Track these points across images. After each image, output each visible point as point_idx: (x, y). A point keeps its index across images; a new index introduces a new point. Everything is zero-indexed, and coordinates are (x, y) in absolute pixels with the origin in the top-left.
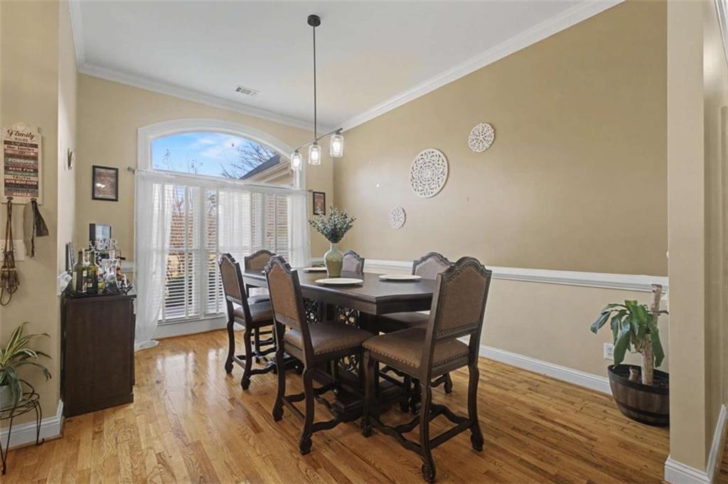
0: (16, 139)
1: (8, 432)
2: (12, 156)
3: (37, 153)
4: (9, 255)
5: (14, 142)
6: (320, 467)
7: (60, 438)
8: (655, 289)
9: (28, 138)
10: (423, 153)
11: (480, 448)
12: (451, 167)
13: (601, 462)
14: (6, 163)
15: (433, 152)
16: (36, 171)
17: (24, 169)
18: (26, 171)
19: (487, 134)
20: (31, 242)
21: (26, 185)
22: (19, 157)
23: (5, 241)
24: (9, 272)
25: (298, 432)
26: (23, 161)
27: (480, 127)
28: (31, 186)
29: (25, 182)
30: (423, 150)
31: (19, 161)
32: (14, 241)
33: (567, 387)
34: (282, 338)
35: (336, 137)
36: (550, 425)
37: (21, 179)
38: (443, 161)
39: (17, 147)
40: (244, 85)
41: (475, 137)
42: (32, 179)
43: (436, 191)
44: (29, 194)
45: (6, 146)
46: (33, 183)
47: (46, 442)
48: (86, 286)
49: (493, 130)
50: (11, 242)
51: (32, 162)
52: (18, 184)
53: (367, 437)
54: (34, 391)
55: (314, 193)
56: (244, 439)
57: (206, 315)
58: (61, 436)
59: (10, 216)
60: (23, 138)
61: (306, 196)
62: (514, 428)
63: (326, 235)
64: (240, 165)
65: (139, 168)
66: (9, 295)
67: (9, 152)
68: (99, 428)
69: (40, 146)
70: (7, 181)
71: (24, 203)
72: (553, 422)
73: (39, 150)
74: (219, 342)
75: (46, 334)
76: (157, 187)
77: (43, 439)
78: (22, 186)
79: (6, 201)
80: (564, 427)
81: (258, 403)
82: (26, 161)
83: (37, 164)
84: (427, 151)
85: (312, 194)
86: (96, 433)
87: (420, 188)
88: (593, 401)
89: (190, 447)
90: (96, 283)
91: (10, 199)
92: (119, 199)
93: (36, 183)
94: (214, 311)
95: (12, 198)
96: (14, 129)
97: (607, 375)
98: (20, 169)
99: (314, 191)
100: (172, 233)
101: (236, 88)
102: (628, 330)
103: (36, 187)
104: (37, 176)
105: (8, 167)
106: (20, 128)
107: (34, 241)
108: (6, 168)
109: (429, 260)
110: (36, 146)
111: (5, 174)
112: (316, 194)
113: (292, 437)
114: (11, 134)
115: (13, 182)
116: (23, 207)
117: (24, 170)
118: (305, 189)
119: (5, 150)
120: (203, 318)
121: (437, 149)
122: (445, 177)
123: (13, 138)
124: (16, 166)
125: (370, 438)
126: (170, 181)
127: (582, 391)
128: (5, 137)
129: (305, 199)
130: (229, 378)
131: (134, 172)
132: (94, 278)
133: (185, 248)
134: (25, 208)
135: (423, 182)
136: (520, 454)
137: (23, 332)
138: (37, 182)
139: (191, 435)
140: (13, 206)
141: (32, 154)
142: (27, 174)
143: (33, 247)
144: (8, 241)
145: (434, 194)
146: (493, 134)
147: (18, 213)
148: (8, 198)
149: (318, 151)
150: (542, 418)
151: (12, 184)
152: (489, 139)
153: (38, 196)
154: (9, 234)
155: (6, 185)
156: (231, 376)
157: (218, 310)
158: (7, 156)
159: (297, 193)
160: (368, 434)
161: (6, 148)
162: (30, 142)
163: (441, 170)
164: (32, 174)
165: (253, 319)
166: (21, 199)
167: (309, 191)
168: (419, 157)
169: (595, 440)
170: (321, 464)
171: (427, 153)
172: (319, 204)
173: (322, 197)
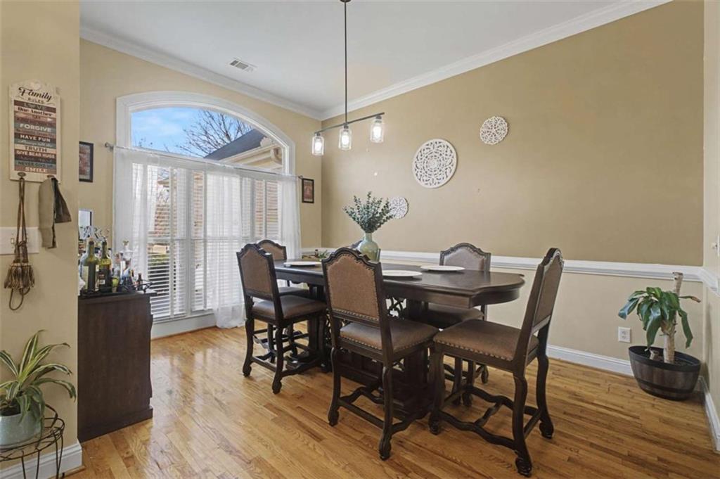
0: (29, 99)
1: (22, 469)
2: (25, 120)
3: (55, 119)
4: (21, 246)
5: (27, 104)
6: (410, 472)
7: (83, 470)
8: (677, 277)
9: (45, 100)
10: (429, 142)
11: (549, 436)
12: (460, 158)
13: (655, 438)
14: (17, 128)
15: (439, 142)
16: (53, 141)
17: (38, 139)
18: (41, 141)
19: (500, 127)
20: (51, 230)
21: (42, 158)
22: (33, 122)
23: (16, 228)
24: (22, 267)
25: (363, 435)
26: (37, 128)
27: (493, 119)
28: (48, 160)
29: (40, 155)
30: (428, 140)
31: (32, 127)
32: (27, 228)
33: (584, 370)
34: (339, 335)
35: (376, 122)
36: (594, 408)
37: (36, 150)
38: (451, 152)
39: (30, 110)
40: (241, 59)
41: (486, 130)
42: (49, 151)
43: (443, 182)
44: (44, 170)
45: (17, 107)
46: (50, 156)
47: (68, 476)
48: (99, 283)
49: (506, 124)
50: (24, 230)
51: (49, 130)
52: (31, 157)
53: (436, 434)
54: (57, 415)
55: (303, 180)
56: (310, 448)
57: (192, 312)
58: (84, 467)
59: (22, 199)
60: (38, 98)
61: (296, 182)
62: (565, 413)
63: (361, 225)
64: (186, 146)
65: (117, 145)
66: (21, 297)
67: (21, 115)
68: (127, 453)
69: (58, 111)
70: (18, 153)
71: (39, 180)
72: (593, 404)
73: (57, 115)
74: (214, 341)
75: (65, 344)
76: (137, 168)
77: (63, 474)
78: (37, 159)
79: (18, 178)
80: (605, 407)
81: (299, 407)
82: (42, 128)
83: (55, 133)
84: (434, 141)
85: (301, 180)
86: (125, 459)
87: (425, 178)
88: (615, 382)
89: (252, 464)
90: (109, 280)
91: (22, 175)
92: (94, 180)
93: (53, 157)
94: (201, 308)
95: (25, 174)
96: (26, 87)
97: (629, 357)
98: (34, 138)
99: (304, 177)
100: (156, 221)
101: (232, 62)
102: (659, 314)
103: (54, 161)
104: (55, 148)
105: (20, 134)
106: (36, 87)
107: (56, 229)
108: (17, 136)
109: (459, 250)
110: (54, 110)
111: (16, 142)
112: (305, 181)
113: (359, 441)
114: (24, 92)
115: (26, 153)
116: (37, 186)
117: (40, 139)
118: (295, 175)
119: (15, 112)
120: (189, 316)
121: (444, 139)
122: (453, 169)
123: (25, 98)
124: (30, 134)
125: (440, 435)
126: (155, 161)
127: (599, 373)
128: (15, 95)
129: (294, 185)
130: (249, 381)
131: (112, 148)
132: (107, 273)
133: (169, 238)
134: (40, 187)
135: (429, 172)
136: (587, 438)
137: (39, 344)
138: (55, 155)
139: (244, 449)
140: (26, 184)
141: (49, 120)
142: (43, 144)
143: (54, 237)
144: (21, 228)
145: (441, 184)
146: (507, 128)
147: (32, 193)
148: (19, 174)
149: (349, 135)
150: (582, 401)
151: (24, 156)
152: (503, 132)
153: (56, 173)
154: (22, 221)
155: (17, 157)
156: (251, 379)
157: (205, 307)
158: (18, 120)
159: (287, 179)
160: (436, 431)
161: (17, 110)
162: (46, 104)
163: (449, 161)
164: (48, 145)
165: (285, 316)
166: (36, 176)
167: (299, 177)
168: (424, 146)
169: (638, 419)
170: (409, 469)
171: (434, 143)
172: (308, 192)
173: (311, 185)
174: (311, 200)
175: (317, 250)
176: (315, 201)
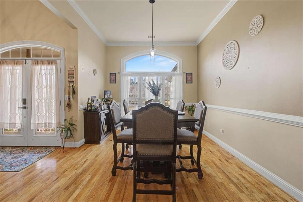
4: (69, 99)
5: (70, 71)
10: (227, 44)
15: (232, 43)
16: (74, 77)
19: (259, 22)
22: (71, 74)
23: (68, 95)
24: (69, 103)
30: (228, 42)
32: (70, 95)
37: (72, 80)
38: (236, 47)
41: (252, 27)
47: (76, 148)
48: (89, 108)
49: (262, 18)
51: (73, 75)
59: (69, 89)
60: (71, 69)
61: (182, 75)
67: (69, 73)
73: (74, 72)
75: (76, 120)
79: (69, 85)
87: (226, 65)
92: (117, 83)
99: (186, 72)
103: (74, 81)
104: (74, 79)
106: (71, 67)
107: (73, 96)
111: (69, 79)
112: (187, 74)
114: (69, 69)
117: (72, 77)
118: (181, 72)
121: (234, 40)
124: (70, 76)
131: (120, 73)
132: (91, 106)
135: (228, 61)
145: (232, 67)
152: (261, 25)
153: (74, 84)
155: (69, 82)
159: (177, 74)
162: (73, 70)
163: (236, 52)
166: (71, 85)
167: (184, 73)
168: (226, 47)
171: (229, 44)
172: (189, 79)
173: (191, 75)
174: (191, 82)
175: (192, 104)
176: (193, 82)
